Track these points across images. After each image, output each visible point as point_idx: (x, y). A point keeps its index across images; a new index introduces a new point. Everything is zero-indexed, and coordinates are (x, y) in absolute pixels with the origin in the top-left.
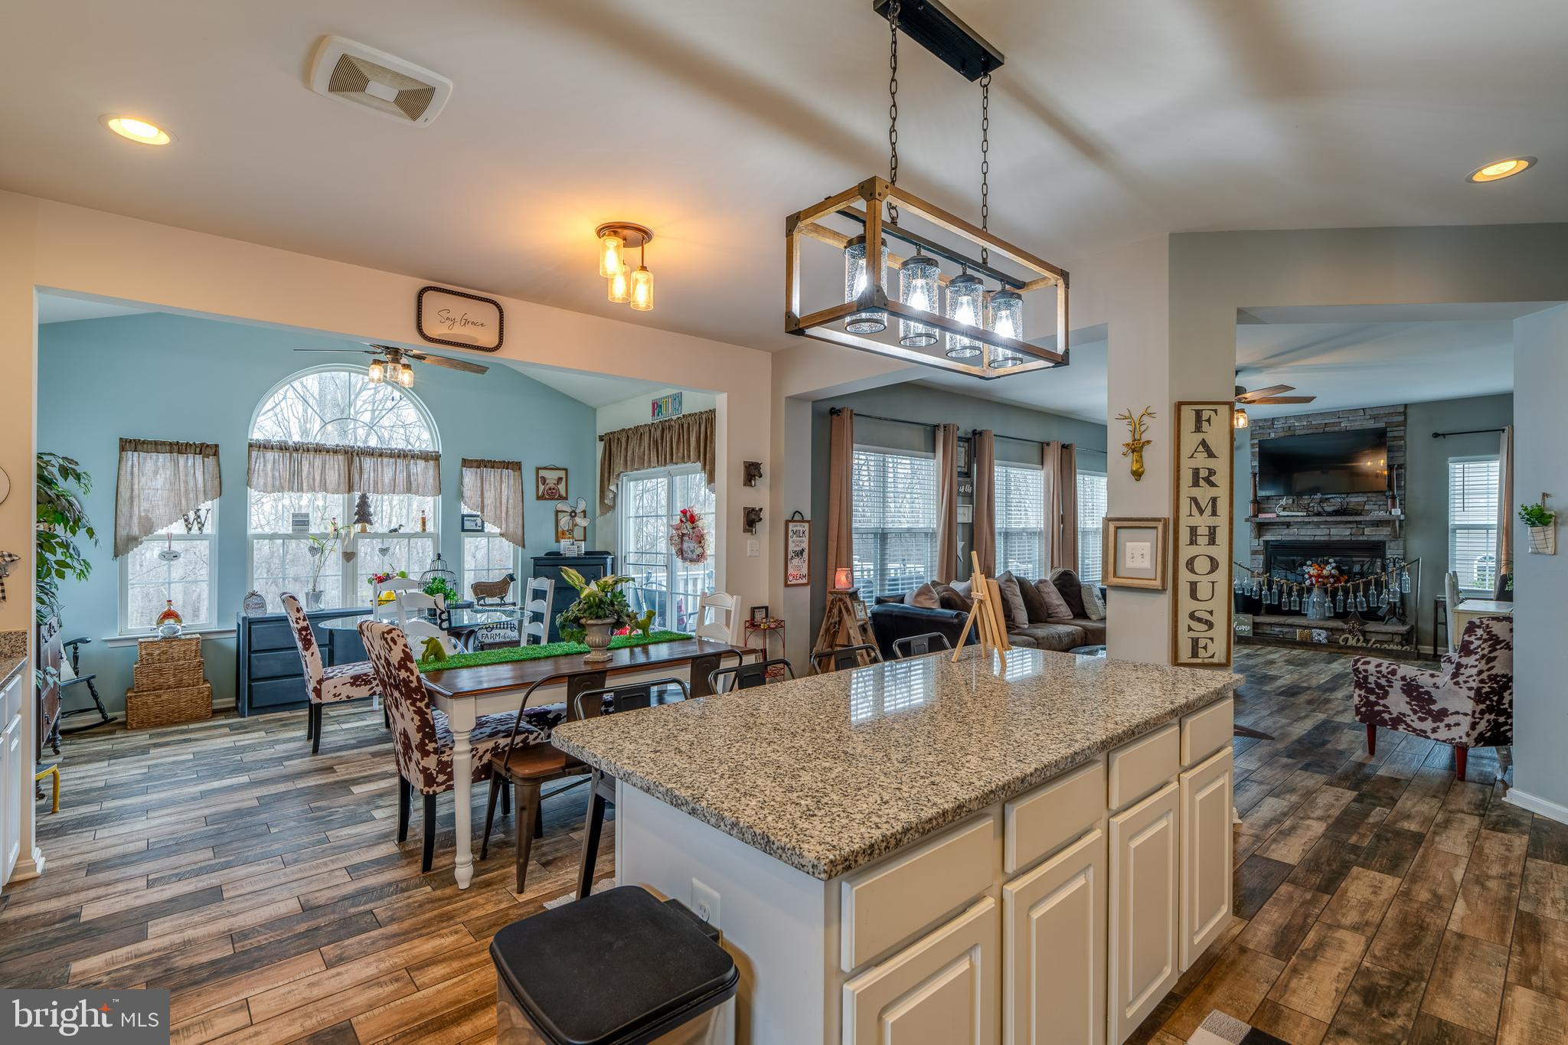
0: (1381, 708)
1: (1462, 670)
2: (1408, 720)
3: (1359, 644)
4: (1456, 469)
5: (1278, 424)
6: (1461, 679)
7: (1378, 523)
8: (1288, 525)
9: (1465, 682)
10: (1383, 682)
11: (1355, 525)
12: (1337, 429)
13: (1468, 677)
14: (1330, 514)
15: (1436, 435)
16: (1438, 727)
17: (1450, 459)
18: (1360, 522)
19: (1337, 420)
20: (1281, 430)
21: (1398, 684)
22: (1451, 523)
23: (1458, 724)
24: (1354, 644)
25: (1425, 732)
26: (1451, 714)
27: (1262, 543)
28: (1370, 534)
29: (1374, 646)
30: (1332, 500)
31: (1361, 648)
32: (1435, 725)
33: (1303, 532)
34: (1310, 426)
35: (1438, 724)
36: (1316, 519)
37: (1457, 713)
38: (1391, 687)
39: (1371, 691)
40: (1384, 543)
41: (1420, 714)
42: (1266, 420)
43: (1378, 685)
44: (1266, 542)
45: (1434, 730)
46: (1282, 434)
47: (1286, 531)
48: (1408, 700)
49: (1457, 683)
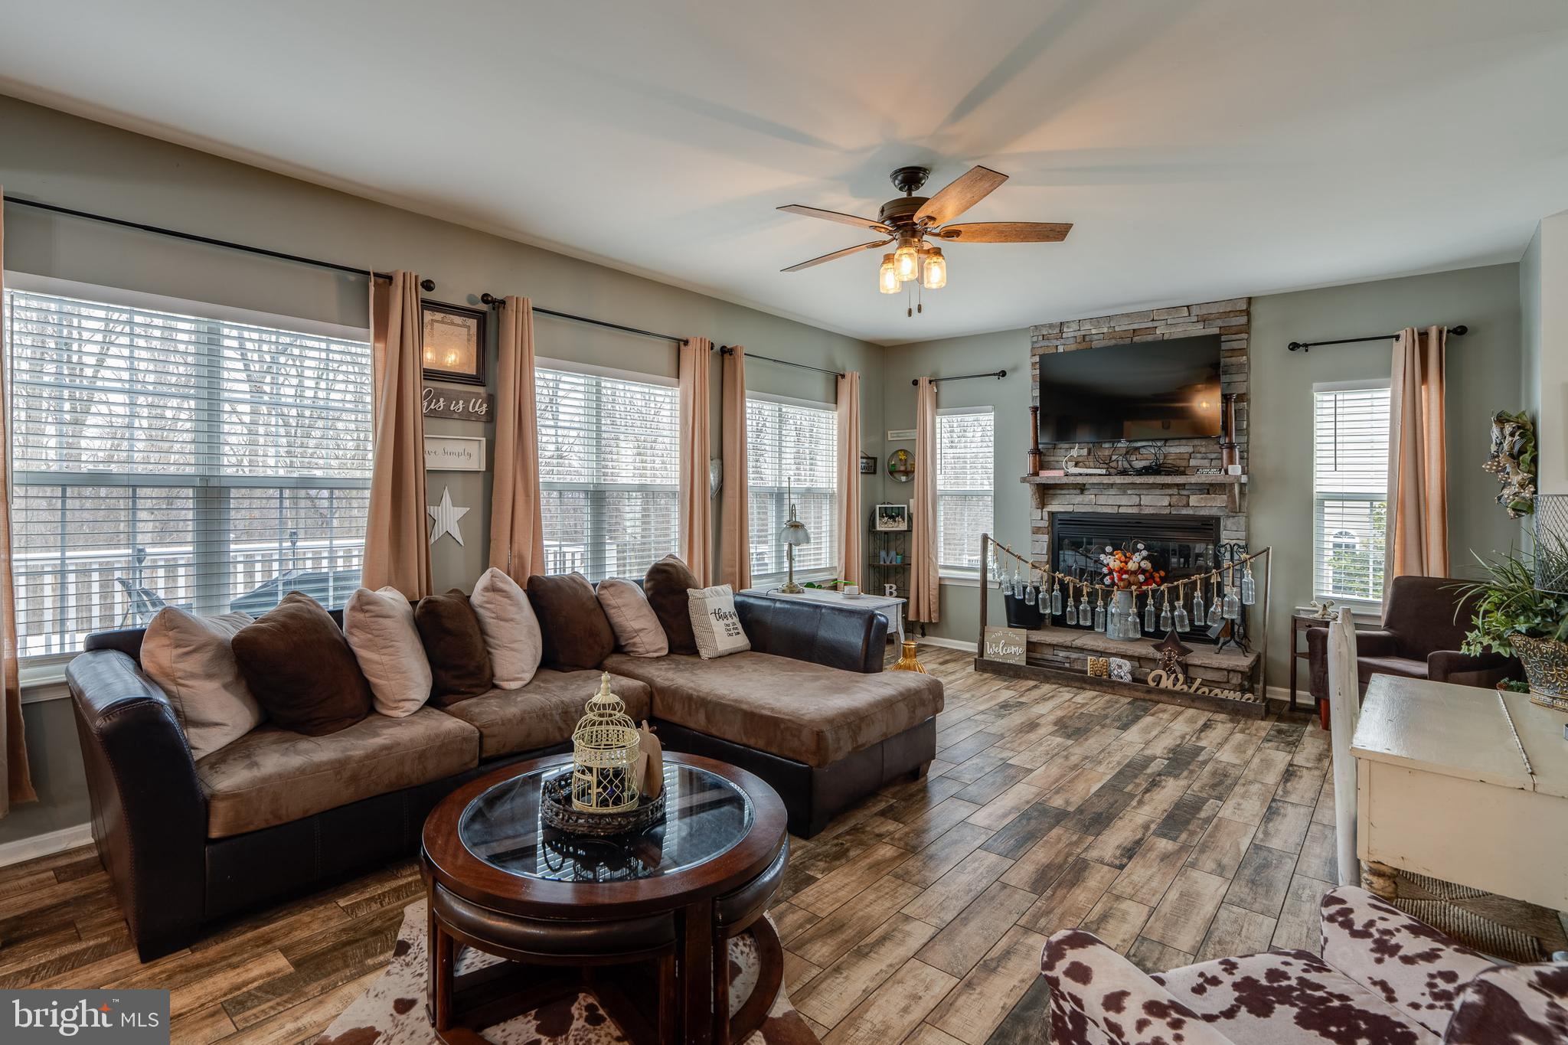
3: (1178, 687)
4: (1323, 402)
5: (1069, 332)
7: (1209, 489)
8: (1082, 488)
11: (1175, 491)
12: (1150, 338)
14: (1140, 472)
15: (1294, 346)
17: (1315, 385)
18: (1179, 486)
19: (1150, 325)
20: (1072, 341)
22: (1317, 489)
24: (1170, 687)
27: (1046, 517)
28: (1201, 505)
29: (1199, 692)
30: (1143, 451)
31: (1180, 694)
33: (1102, 500)
34: (1113, 334)
36: (1118, 480)
40: (1218, 519)
42: (1051, 326)
44: (1052, 514)
46: (1073, 347)
47: (1079, 499)
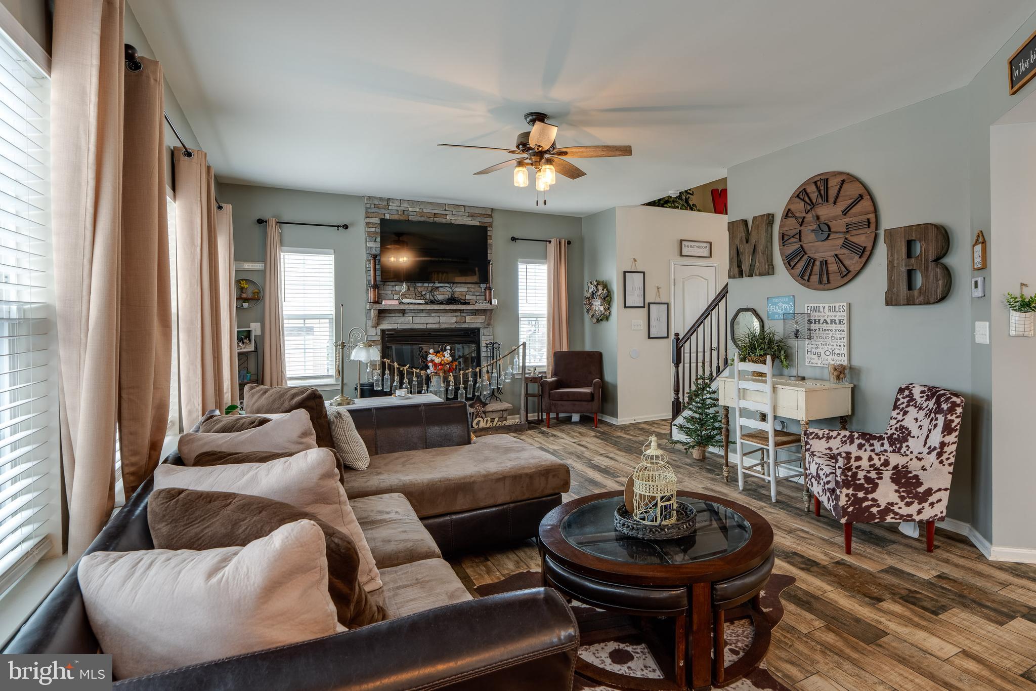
0: (870, 503)
1: (946, 449)
2: (896, 508)
4: (522, 267)
5: (393, 206)
6: (945, 456)
7: (476, 312)
8: (403, 312)
9: (948, 459)
10: (873, 475)
11: (458, 314)
12: (444, 221)
13: (949, 454)
14: (441, 303)
15: (513, 239)
16: (923, 508)
17: (519, 259)
18: (461, 311)
19: (444, 212)
20: (395, 212)
21: (887, 474)
22: (520, 312)
23: (940, 501)
25: (911, 516)
26: (934, 493)
27: (379, 332)
28: (471, 322)
30: (440, 289)
32: (920, 507)
33: (417, 320)
34: (422, 214)
35: (923, 504)
36: (429, 307)
37: (940, 490)
38: (881, 478)
39: (860, 488)
40: (479, 330)
41: (907, 500)
42: (381, 199)
43: (867, 479)
44: (383, 331)
45: (919, 512)
46: (396, 217)
47: (402, 319)
48: (897, 488)
49: (941, 462)
